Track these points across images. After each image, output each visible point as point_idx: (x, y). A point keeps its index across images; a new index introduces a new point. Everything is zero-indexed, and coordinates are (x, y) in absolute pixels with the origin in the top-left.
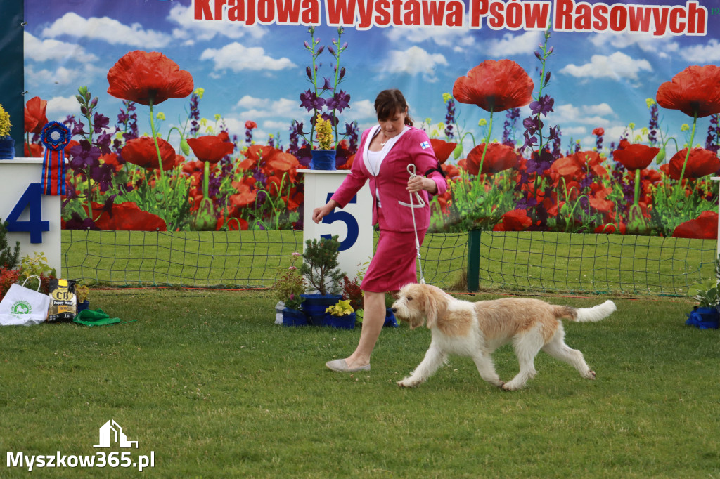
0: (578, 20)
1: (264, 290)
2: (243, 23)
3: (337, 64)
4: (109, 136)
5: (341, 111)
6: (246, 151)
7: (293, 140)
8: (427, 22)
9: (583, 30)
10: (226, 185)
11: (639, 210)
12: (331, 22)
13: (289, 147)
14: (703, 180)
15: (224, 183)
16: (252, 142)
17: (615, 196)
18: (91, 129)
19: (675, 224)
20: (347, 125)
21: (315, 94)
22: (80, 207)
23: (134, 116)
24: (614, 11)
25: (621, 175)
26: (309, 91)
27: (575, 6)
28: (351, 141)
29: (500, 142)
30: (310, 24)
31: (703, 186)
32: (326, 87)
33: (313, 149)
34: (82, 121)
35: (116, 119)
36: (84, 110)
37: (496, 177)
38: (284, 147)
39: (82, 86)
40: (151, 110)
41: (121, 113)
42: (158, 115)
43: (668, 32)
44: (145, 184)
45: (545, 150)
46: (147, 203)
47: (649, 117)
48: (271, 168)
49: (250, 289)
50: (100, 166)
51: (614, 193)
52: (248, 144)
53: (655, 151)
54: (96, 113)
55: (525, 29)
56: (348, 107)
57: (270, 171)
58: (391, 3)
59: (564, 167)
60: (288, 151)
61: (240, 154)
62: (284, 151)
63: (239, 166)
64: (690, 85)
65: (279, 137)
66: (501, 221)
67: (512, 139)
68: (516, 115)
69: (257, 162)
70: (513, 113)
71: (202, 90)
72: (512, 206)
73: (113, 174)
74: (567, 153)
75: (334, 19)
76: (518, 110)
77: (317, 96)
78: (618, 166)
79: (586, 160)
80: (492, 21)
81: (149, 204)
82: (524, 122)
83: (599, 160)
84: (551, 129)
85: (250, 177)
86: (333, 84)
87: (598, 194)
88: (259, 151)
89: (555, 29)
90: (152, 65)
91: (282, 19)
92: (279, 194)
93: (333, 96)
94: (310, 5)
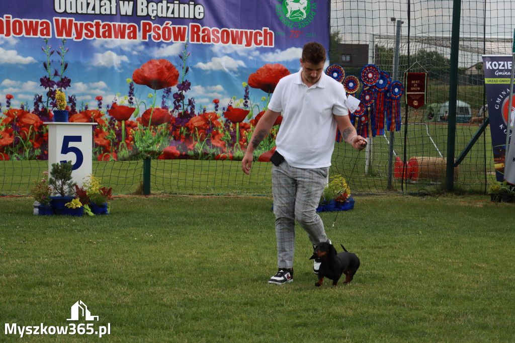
0: (203, 37)
1: (21, 197)
2: (3, 36)
3: (62, 61)
5: (65, 89)
6: (7, 112)
7: (36, 106)
8: (116, 37)
9: (206, 43)
11: (239, 146)
12: (58, 36)
13: (33, 110)
14: (273, 129)
16: (11, 107)
17: (226, 138)
19: (259, 154)
20: (69, 97)
21: (49, 79)
24: (223, 32)
25: (229, 126)
26: (46, 77)
27: (201, 29)
28: (72, 106)
29: (160, 107)
30: (45, 37)
31: (273, 132)
32: (56, 74)
33: (48, 112)
37: (159, 128)
38: (30, 110)
43: (253, 45)
45: (186, 112)
47: (244, 93)
48: (22, 122)
49: (12, 196)
51: (225, 137)
52: (8, 108)
53: (247, 112)
55: (173, 41)
56: (70, 86)
57: (22, 125)
58: (94, 25)
59: (197, 121)
60: (33, 113)
61: (3, 114)
62: (31, 112)
63: (3, 121)
64: (266, 75)
65: (27, 104)
66: (163, 153)
67: (167, 105)
68: (169, 91)
69: (14, 119)
70: (167, 90)
72: (168, 144)
74: (199, 113)
75: (60, 34)
76: (170, 89)
77: (51, 79)
78: (227, 121)
79: (209, 118)
80: (154, 37)
82: (174, 95)
83: (216, 118)
84: (189, 100)
85: (10, 128)
86: (60, 72)
87: (216, 137)
88: (15, 113)
89: (190, 42)
91: (28, 33)
92: (28, 138)
93: (60, 80)
94: (45, 25)
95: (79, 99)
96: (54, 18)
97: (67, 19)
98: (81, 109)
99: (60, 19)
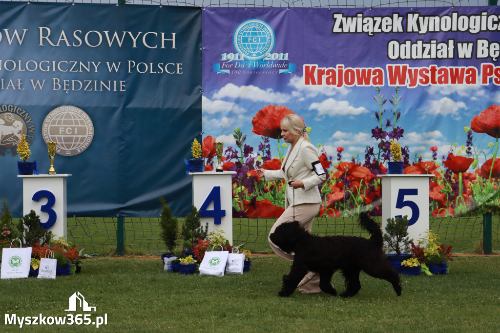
2: (335, 86)
3: (395, 110)
4: (253, 159)
5: (398, 139)
6: (338, 166)
7: (367, 158)
8: (453, 82)
10: (325, 187)
12: (391, 84)
13: (364, 163)
15: (324, 186)
16: (341, 160)
18: (242, 154)
21: (381, 129)
22: (236, 203)
23: (268, 146)
26: (377, 127)
28: (405, 158)
30: (378, 85)
32: (388, 124)
33: (380, 164)
34: (236, 150)
35: (258, 148)
36: (238, 143)
38: (361, 163)
39: (236, 128)
40: (279, 142)
41: (260, 144)
42: (283, 145)
44: (275, 189)
46: (277, 200)
48: (353, 176)
50: (248, 178)
52: (339, 162)
54: (245, 145)
56: (403, 137)
57: (353, 178)
58: (429, 70)
60: (364, 166)
61: (334, 168)
62: (362, 165)
63: (333, 175)
65: (358, 157)
69: (345, 172)
71: (310, 128)
73: (256, 183)
75: (393, 81)
77: (382, 130)
81: (278, 201)
85: (340, 182)
86: (393, 122)
88: (346, 166)
90: (279, 114)
91: (360, 82)
92: (359, 193)
93: (393, 130)
94: (377, 73)
95: (412, 151)
96: (387, 65)
97: (401, 66)
98: (414, 160)
99: (394, 66)
